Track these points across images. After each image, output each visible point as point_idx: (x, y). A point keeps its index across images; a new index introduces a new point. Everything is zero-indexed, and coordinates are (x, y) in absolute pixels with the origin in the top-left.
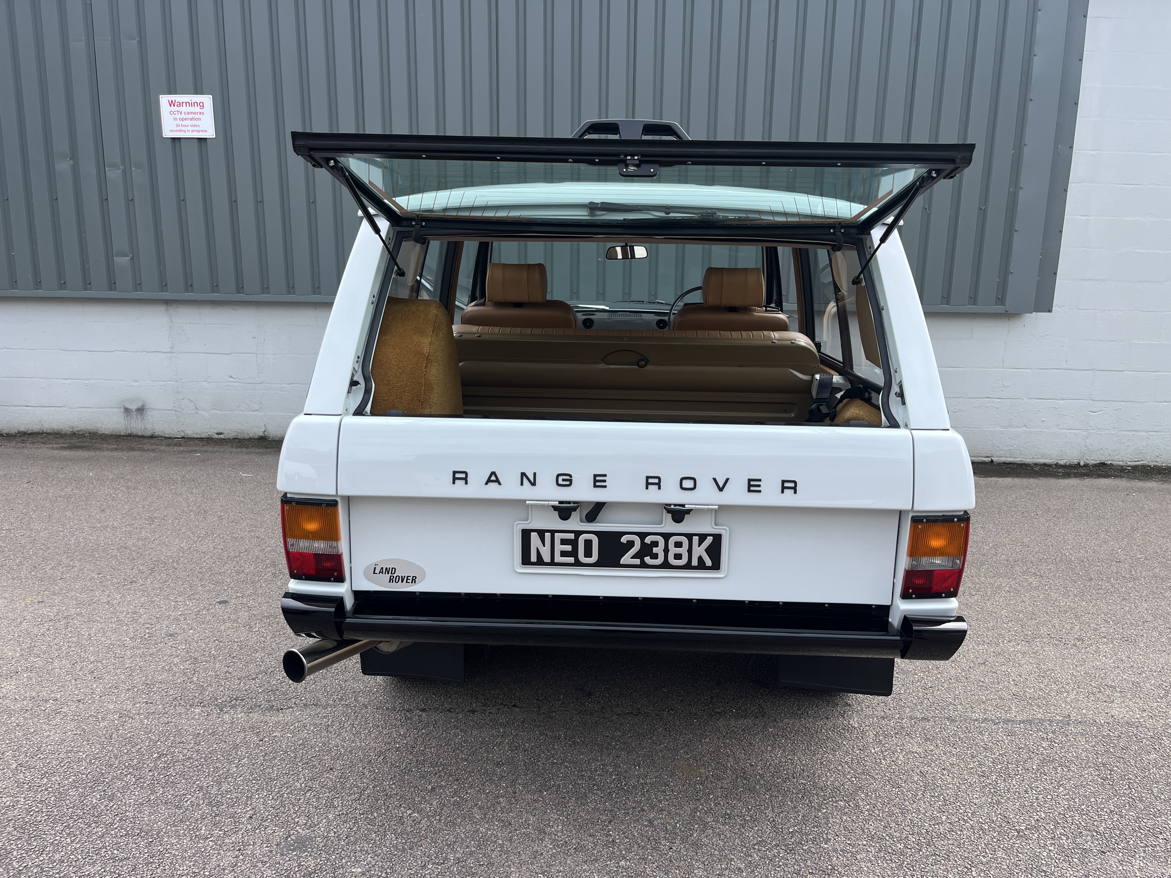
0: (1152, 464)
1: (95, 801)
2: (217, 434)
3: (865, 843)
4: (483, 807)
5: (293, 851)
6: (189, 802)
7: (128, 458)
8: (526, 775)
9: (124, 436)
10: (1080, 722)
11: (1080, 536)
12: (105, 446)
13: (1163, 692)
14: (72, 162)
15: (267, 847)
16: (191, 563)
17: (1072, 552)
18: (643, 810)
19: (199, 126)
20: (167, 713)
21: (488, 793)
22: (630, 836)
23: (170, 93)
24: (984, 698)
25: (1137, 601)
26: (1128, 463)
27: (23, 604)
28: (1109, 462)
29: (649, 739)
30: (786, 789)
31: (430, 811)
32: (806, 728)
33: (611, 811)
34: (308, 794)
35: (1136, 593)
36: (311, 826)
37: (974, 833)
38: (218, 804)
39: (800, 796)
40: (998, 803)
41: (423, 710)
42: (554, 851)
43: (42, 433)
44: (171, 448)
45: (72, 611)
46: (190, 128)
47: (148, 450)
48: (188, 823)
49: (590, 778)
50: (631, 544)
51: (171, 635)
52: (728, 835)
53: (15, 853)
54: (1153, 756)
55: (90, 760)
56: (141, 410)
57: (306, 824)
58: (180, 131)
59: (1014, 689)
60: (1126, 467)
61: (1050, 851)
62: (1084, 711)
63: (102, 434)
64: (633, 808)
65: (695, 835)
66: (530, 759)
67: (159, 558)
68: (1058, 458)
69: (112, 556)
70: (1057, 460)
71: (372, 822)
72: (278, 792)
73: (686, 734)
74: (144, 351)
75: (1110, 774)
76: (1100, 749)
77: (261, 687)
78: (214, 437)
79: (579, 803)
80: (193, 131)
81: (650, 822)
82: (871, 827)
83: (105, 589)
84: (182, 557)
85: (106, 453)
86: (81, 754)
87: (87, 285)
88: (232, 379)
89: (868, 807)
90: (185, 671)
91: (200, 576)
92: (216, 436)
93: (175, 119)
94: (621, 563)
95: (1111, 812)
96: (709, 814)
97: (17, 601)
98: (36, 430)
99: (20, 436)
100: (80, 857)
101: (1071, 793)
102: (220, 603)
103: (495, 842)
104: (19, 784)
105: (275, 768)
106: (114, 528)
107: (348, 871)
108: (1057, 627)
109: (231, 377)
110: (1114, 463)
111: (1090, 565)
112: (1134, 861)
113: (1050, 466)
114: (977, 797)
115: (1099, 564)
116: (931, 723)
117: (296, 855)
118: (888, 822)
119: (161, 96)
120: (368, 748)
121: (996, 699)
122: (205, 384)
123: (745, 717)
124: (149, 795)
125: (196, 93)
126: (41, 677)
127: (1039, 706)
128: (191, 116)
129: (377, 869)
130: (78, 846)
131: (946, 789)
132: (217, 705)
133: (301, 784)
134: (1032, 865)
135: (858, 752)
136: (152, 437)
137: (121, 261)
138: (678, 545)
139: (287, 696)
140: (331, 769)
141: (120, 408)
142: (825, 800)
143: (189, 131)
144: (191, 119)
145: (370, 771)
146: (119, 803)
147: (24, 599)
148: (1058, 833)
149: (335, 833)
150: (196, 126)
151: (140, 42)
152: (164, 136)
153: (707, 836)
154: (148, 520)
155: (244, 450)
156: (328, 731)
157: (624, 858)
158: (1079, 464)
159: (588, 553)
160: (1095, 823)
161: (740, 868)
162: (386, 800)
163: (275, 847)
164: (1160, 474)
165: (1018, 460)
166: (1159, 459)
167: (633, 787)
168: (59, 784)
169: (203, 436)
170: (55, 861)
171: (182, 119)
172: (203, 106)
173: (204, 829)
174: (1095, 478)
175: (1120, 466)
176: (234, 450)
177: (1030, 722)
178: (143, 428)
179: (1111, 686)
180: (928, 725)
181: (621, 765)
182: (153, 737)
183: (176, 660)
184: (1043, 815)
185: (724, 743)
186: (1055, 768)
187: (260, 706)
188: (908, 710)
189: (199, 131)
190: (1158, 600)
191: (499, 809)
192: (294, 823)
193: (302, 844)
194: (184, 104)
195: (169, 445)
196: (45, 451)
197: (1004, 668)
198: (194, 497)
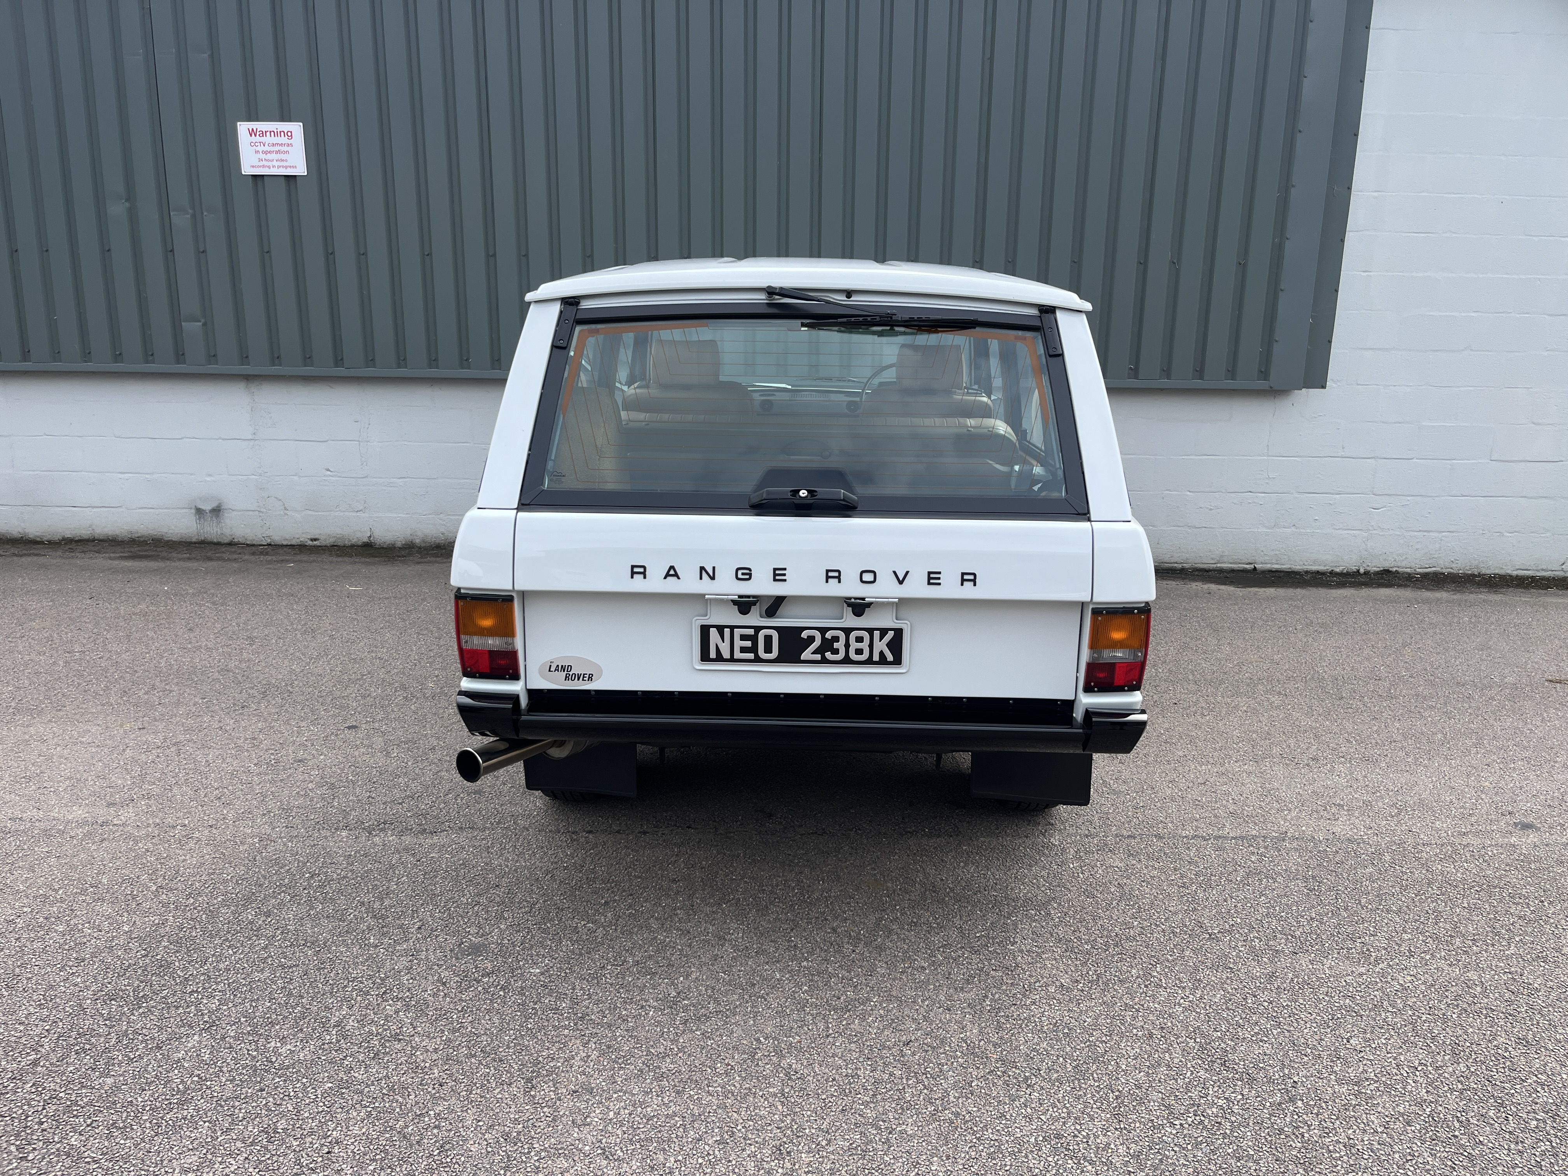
0: (1446, 571)
1: (250, 917)
2: (312, 540)
3: (1051, 944)
4: (660, 918)
5: (468, 955)
6: (352, 916)
7: (206, 569)
8: (704, 890)
9: (195, 543)
10: (1297, 838)
11: (1340, 652)
12: (174, 555)
13: (1396, 811)
14: (127, 205)
15: (441, 952)
16: (307, 686)
17: (1326, 669)
18: (826, 920)
19: (286, 161)
20: (311, 836)
21: (665, 906)
22: (813, 941)
23: (249, 120)
24: (1198, 816)
25: (1389, 720)
26: (1418, 570)
27: (121, 731)
28: (1394, 569)
29: (834, 856)
30: (976, 900)
31: (605, 922)
32: (1002, 846)
33: (793, 920)
34: (476, 908)
35: (1390, 713)
36: (483, 935)
37: (1164, 936)
38: (383, 917)
39: (990, 906)
40: (1195, 909)
41: (590, 832)
42: (735, 954)
43: (94, 540)
44: (257, 557)
45: (181, 738)
46: (275, 163)
47: (229, 560)
48: (354, 934)
49: (772, 892)
50: (811, 639)
51: (300, 761)
52: (913, 940)
53: (177, 964)
54: (1370, 869)
55: (237, 881)
56: (217, 511)
57: (477, 933)
58: (264, 166)
59: (1232, 808)
60: (1414, 575)
61: (1240, 951)
62: (1304, 828)
63: (168, 541)
64: (816, 918)
65: (879, 940)
66: (708, 875)
67: (268, 681)
68: (1333, 564)
69: (213, 680)
70: (1331, 567)
71: (544, 931)
72: (445, 906)
73: (874, 852)
74: (220, 438)
75: (1318, 886)
76: (1313, 863)
77: (409, 811)
78: (307, 544)
79: (760, 914)
80: (279, 167)
81: (834, 930)
82: (1061, 931)
83: (214, 715)
84: (296, 680)
85: (177, 564)
86: (225, 875)
87: (148, 356)
88: (329, 473)
89: (1059, 915)
90: (323, 796)
91: (321, 700)
92: (310, 543)
93: (257, 152)
94: (802, 658)
95: (1312, 919)
96: (894, 922)
97: (113, 728)
98: (86, 537)
99: (65, 544)
100: (246, 966)
101: (1272, 902)
102: (349, 728)
103: (674, 947)
104: (165, 905)
105: (437, 886)
106: (208, 649)
107: (527, 971)
108: (1292, 747)
109: (328, 470)
110: (1400, 570)
111: (1344, 683)
112: (1325, 961)
113: (1323, 574)
114: (1173, 906)
115: (1355, 682)
116: (1138, 840)
117: (472, 959)
118: (1078, 927)
119: (238, 123)
120: (534, 867)
121: (1210, 817)
122: (296, 478)
123: (939, 836)
124: (309, 910)
125: (282, 119)
126: (162, 804)
127: (1255, 824)
128: (277, 148)
129: (556, 970)
130: (242, 956)
131: (1143, 899)
132: (364, 829)
133: (467, 900)
134: (1219, 963)
135: (1056, 867)
136: (231, 544)
137: (192, 328)
138: (859, 640)
139: (439, 820)
140: (497, 886)
141: (191, 508)
142: (1015, 909)
143: (274, 167)
144: (277, 152)
145: (538, 888)
146: (278, 918)
147: (121, 726)
148: (1252, 936)
149: (509, 940)
150: (283, 160)
151: (212, 56)
152: (243, 173)
153: (891, 941)
154: (247, 640)
155: (346, 559)
156: (488, 852)
157: (806, 959)
158: (1358, 571)
159: (768, 649)
160: (1292, 928)
161: (923, 967)
162: (558, 912)
163: (449, 952)
164: (1454, 583)
165: (1285, 567)
166: (1454, 566)
167: (816, 900)
168: (208, 903)
169: (294, 542)
170: (220, 970)
171: (266, 153)
172: (291, 135)
173: (372, 938)
174: (1374, 588)
175: (1407, 573)
176: (335, 559)
177: (1242, 838)
178: (219, 533)
179: (1339, 805)
180: (1133, 842)
181: (805, 881)
182: (301, 859)
183: (310, 786)
184: (1239, 920)
185: (914, 860)
186: (1260, 880)
187: (411, 829)
188: (1115, 828)
189: (286, 167)
190: (1413, 720)
191: (677, 919)
192: (466, 933)
193: (476, 950)
194: (268, 134)
195: (253, 554)
196: (100, 561)
197: (1225, 788)
198: (296, 614)
